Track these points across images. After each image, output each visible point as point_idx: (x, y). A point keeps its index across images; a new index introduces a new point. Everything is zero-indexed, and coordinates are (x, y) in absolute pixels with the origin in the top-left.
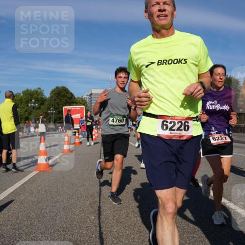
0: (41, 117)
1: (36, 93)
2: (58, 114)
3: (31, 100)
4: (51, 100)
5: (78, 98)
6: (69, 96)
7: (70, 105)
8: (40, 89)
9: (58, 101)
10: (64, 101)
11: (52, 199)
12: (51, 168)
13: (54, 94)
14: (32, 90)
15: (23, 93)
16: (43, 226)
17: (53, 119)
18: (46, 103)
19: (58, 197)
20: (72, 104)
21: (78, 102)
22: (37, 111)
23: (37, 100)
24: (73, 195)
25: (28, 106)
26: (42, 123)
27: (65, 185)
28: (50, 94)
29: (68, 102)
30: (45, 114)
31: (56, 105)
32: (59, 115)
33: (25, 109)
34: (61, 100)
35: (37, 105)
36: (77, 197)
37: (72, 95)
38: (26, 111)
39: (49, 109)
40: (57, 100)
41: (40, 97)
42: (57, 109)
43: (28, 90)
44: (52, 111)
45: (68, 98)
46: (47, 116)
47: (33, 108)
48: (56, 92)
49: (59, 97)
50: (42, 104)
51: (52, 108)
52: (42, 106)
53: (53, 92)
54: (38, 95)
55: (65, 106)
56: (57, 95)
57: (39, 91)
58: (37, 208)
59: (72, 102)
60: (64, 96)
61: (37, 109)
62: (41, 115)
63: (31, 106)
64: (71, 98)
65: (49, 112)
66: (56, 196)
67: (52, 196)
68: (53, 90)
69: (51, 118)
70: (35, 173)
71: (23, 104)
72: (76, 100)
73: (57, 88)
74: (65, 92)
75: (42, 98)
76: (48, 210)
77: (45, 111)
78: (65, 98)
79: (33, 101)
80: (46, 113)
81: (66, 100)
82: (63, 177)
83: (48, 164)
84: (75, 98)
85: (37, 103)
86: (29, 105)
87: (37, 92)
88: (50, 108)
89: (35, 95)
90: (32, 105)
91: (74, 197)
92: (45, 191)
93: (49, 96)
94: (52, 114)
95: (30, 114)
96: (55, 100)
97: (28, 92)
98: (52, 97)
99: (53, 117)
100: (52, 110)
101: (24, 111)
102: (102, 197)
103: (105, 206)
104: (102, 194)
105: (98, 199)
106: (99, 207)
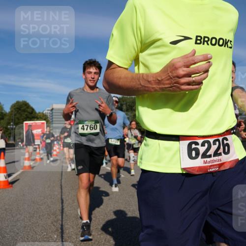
0: (1, 132)
4: (11, 115)
5: (39, 113)
6: (29, 110)
7: (31, 120)
9: (18, 116)
10: (24, 115)
11: (12, 219)
12: (11, 185)
13: (15, 109)
18: (6, 118)
19: (18, 216)
20: (33, 119)
21: (39, 117)
24: (34, 214)
26: (1, 138)
27: (25, 203)
28: (11, 109)
29: (29, 117)
30: (4, 129)
31: (17, 120)
34: (21, 115)
36: (38, 215)
37: (33, 110)
39: (9, 124)
40: (17, 114)
42: (17, 124)
45: (29, 113)
46: (7, 131)
48: (16, 107)
49: (20, 112)
50: (3, 118)
51: (12, 123)
52: (2, 121)
53: (13, 106)
55: (26, 121)
56: (16, 109)
59: (33, 117)
60: (24, 111)
62: (1, 130)
64: (31, 113)
65: (9, 127)
66: (17, 215)
67: (12, 215)
68: (13, 104)
69: (10, 133)
72: (37, 115)
73: (18, 102)
74: (25, 107)
75: (2, 113)
76: (8, 230)
77: (5, 126)
78: (26, 113)
80: (6, 128)
81: (26, 115)
82: (24, 195)
83: (8, 181)
84: (35, 113)
88: (10, 123)
91: (36, 216)
92: (5, 210)
93: (10, 110)
94: (12, 129)
96: (15, 115)
98: (12, 111)
99: (13, 132)
100: (13, 125)
102: (64, 215)
103: (67, 224)
104: (64, 212)
105: (60, 217)
106: (62, 225)
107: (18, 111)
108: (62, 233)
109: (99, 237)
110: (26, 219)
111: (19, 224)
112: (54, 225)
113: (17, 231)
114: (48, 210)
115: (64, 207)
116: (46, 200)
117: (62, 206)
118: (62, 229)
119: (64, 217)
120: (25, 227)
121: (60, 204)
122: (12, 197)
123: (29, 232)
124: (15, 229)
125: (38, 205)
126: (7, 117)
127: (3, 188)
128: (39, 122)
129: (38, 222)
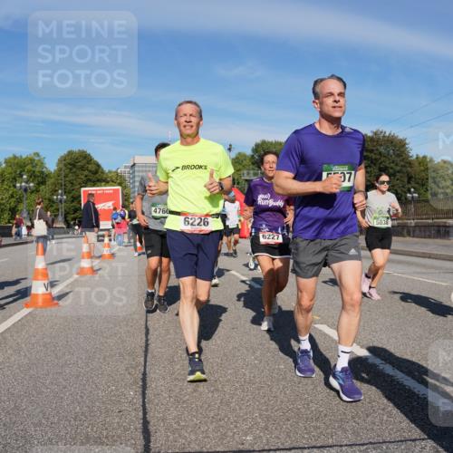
0: (39, 207)
1: (32, 163)
2: (73, 201)
3: (21, 176)
4: (58, 175)
5: (110, 172)
6: (92, 168)
7: (94, 186)
8: (37, 154)
9: (71, 177)
10: (83, 177)
11: (56, 361)
12: (56, 302)
13: (65, 165)
14: (24, 157)
15: (6, 162)
16: (38, 410)
17: (62, 211)
18: (50, 182)
19: (67, 357)
20: (99, 184)
21: (109, 179)
22: (33, 196)
23: (32, 175)
24: (95, 352)
25: (15, 186)
26: (39, 219)
28: (58, 165)
29: (90, 180)
30: (47, 202)
31: (69, 186)
32: (73, 204)
33: (10, 192)
34: (77, 176)
35: (32, 185)
36: (102, 355)
37: (99, 166)
38: (12, 196)
39: (55, 192)
40: (70, 175)
41: (37, 169)
42: (70, 193)
43: (15, 157)
44: (60, 196)
45: (90, 171)
46: (52, 206)
47: (26, 190)
48: (68, 161)
49: (74, 170)
50: (43, 183)
51: (60, 191)
52: (42, 187)
53: (62, 160)
54: (33, 167)
55: (85, 187)
57: (37, 158)
58: (27, 377)
59: (98, 181)
60: (82, 168)
61: (32, 192)
62: (39, 204)
63: (21, 186)
64: (96, 172)
65: (55, 197)
66: (64, 354)
67: (56, 355)
68: (62, 157)
69: (58, 210)
70: (25, 311)
71: (6, 183)
72: (105, 176)
73: (70, 153)
74: (84, 162)
75: (42, 173)
77: (47, 196)
78: (86, 173)
79: (25, 177)
80: (50, 200)
81: (86, 176)
83: (50, 294)
84: (103, 172)
85: (33, 182)
86: (18, 185)
87: (32, 161)
88: (57, 191)
89: (29, 167)
90: (23, 184)
91: (98, 356)
92: (44, 346)
93: (56, 168)
94: (61, 201)
95: (20, 201)
96: (66, 176)
97: (16, 161)
98: (60, 170)
99: (62, 207)
100: (62, 194)
101: (7, 195)
102: (149, 355)
103: (155, 372)
104: (150, 351)
105: (143, 359)
106: (144, 374)
107: (71, 169)
108: (144, 387)
109: (210, 395)
110: (80, 362)
111: (67, 371)
112: (129, 373)
113: (64, 383)
114: (121, 346)
115: (150, 342)
116: (117, 328)
117: (147, 340)
118: (144, 380)
119: (148, 359)
120: (78, 377)
121: (144, 336)
122: (56, 324)
123: (84, 385)
124: (61, 380)
125: (103, 337)
126: (52, 180)
127: (41, 307)
128: (109, 189)
129: (101, 367)
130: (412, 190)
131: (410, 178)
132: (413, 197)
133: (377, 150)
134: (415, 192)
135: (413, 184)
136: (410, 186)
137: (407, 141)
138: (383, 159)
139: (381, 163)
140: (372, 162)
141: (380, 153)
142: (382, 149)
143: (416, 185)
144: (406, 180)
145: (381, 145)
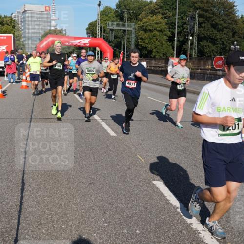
130: (235, 43)
131: (234, 33)
132: (235, 48)
133: (211, 10)
134: (237, 45)
135: (236, 38)
136: (233, 39)
137: (235, 4)
138: (215, 17)
139: (214, 20)
140: (206, 20)
141: (213, 13)
142: (215, 10)
143: (239, 39)
144: (231, 34)
145: (214, 7)
